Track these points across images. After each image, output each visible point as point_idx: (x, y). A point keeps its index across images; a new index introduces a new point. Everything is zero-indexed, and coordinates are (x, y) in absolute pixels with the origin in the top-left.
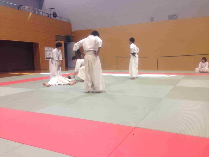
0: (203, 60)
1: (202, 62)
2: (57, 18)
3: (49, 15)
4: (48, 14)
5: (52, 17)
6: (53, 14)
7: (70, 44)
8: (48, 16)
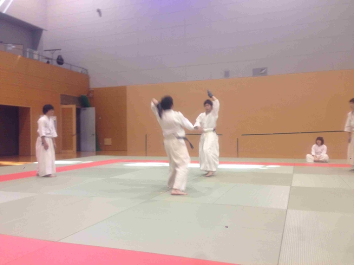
0: (318, 141)
1: (317, 144)
2: (64, 66)
3: (50, 61)
4: (48, 59)
5: (55, 63)
6: (58, 59)
8: (48, 62)
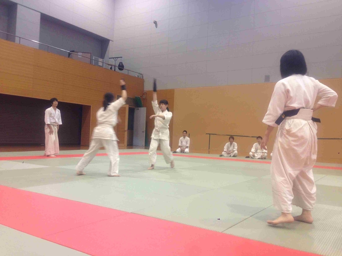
2: (123, 72)
6: (119, 66)
7: (138, 109)
8: (111, 68)
